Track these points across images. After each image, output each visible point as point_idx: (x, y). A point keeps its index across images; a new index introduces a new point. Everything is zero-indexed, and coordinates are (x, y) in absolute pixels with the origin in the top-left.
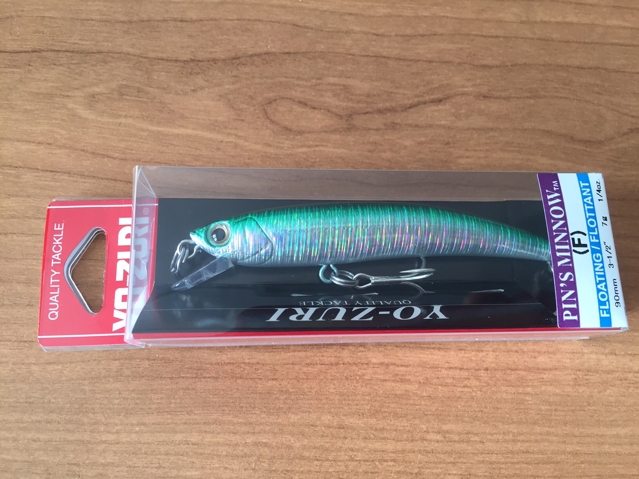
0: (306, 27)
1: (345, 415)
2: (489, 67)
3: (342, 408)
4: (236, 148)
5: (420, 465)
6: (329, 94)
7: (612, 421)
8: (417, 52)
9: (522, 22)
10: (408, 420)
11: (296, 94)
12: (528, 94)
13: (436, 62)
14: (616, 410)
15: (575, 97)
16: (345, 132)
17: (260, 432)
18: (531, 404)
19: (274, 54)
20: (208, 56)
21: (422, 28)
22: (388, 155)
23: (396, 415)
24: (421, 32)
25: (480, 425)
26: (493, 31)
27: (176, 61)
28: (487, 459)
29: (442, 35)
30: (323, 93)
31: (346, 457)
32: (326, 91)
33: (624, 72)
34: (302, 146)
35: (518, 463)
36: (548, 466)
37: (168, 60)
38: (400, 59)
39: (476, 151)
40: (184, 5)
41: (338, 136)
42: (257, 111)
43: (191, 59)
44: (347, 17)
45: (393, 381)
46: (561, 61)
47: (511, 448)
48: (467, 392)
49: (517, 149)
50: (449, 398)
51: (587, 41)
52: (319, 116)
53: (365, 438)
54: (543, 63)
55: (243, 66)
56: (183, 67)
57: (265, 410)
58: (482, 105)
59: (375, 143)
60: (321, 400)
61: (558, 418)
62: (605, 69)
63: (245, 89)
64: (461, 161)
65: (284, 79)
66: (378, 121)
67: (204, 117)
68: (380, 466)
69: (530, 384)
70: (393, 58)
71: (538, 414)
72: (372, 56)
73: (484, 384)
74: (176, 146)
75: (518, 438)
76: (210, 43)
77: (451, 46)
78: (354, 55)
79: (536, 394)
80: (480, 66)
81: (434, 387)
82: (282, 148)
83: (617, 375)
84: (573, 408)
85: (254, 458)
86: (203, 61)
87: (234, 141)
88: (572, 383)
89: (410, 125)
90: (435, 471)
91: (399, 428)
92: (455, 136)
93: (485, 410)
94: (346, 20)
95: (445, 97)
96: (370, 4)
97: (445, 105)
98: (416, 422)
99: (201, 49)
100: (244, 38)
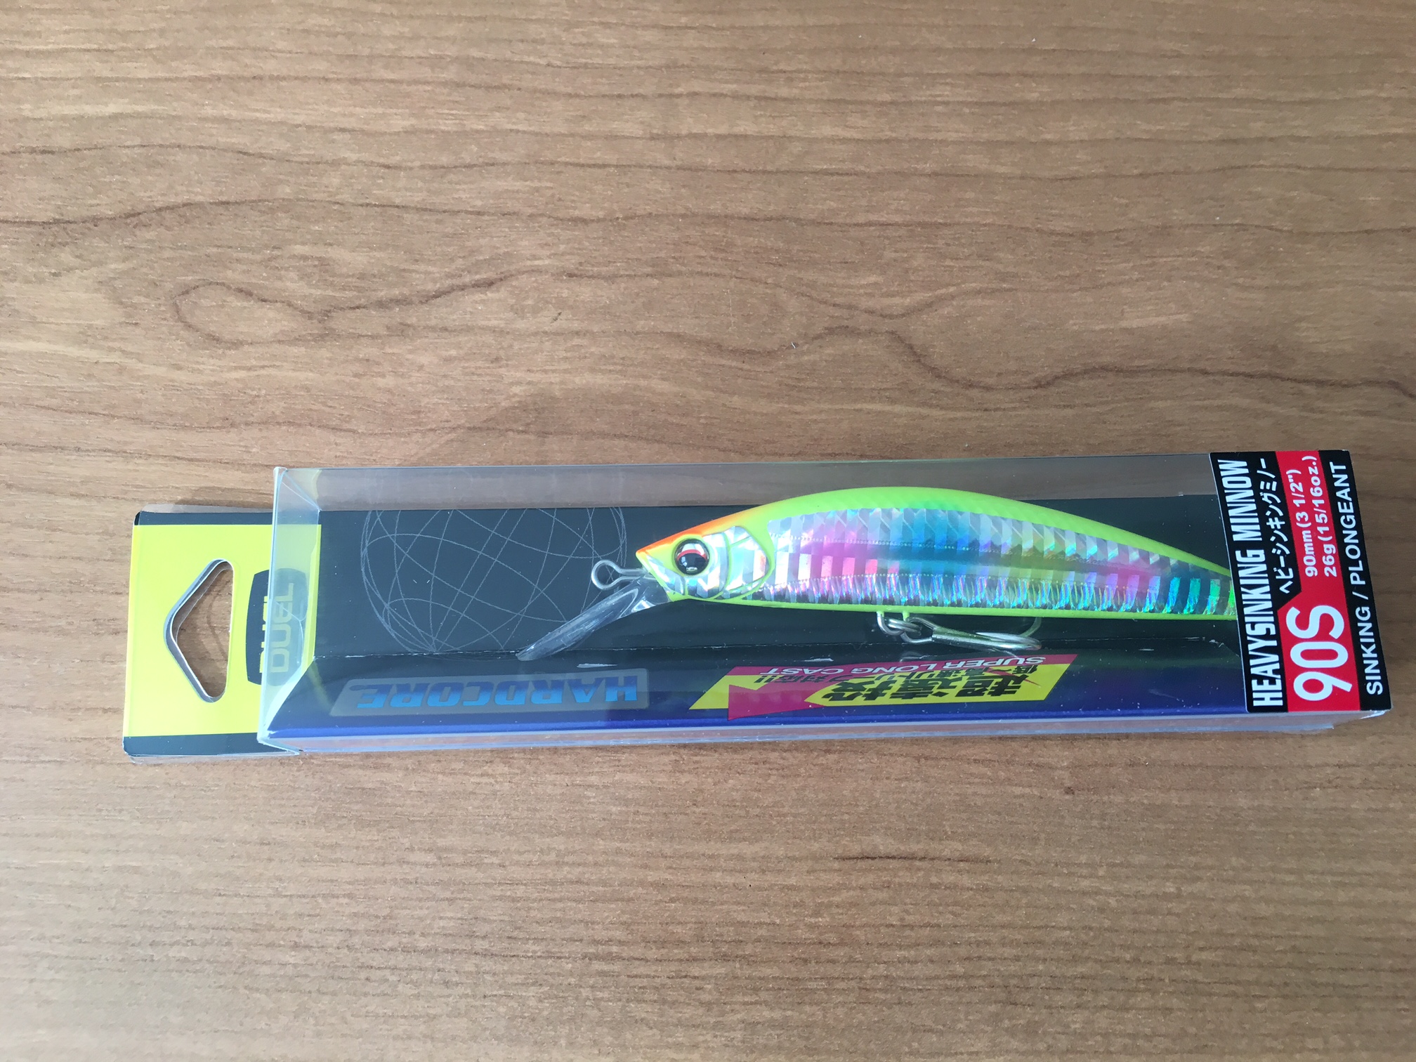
0: (261, 156)
1: (272, 823)
2: (584, 221)
3: (269, 811)
4: (121, 373)
5: (393, 904)
6: (293, 275)
7: (731, 832)
8: (456, 196)
9: (653, 138)
10: (379, 831)
11: (233, 275)
12: (649, 270)
13: (489, 214)
14: (743, 813)
15: (734, 273)
16: (315, 340)
17: (127, 851)
18: (594, 803)
19: (200, 205)
20: (85, 213)
21: (470, 153)
22: (389, 381)
23: (361, 823)
24: (468, 161)
25: (503, 837)
26: (599, 154)
27: (29, 223)
28: (509, 893)
29: (504, 164)
30: (283, 272)
31: (270, 891)
32: (287, 269)
33: (831, 224)
34: (236, 368)
35: (560, 900)
36: (613, 906)
37: (15, 222)
38: (426, 210)
39: (546, 372)
40: (51, 124)
41: (303, 349)
42: (163, 308)
43: (54, 219)
44: (337, 136)
45: (361, 767)
46: (716, 208)
47: (550, 876)
48: (486, 784)
49: (619, 368)
50: (454, 793)
51: (769, 168)
52: (271, 314)
53: (305, 860)
54: (683, 212)
55: (144, 229)
56: (40, 234)
57: (138, 814)
58: (565, 290)
59: (368, 360)
60: (235, 798)
61: (639, 826)
62: (797, 220)
63: (145, 270)
64: (516, 390)
65: (215, 250)
66: (376, 321)
67: (69, 321)
68: (324, 906)
69: (596, 770)
70: (413, 208)
71: (604, 819)
72: (375, 205)
73: (517, 771)
74: (18, 372)
75: (566, 859)
76: (91, 189)
77: (518, 185)
78: (342, 204)
79: (605, 787)
80: (569, 220)
81: (429, 775)
82: (200, 372)
83: (750, 754)
84: (665, 810)
85: (116, 891)
86: (75, 222)
87: (118, 361)
88: (669, 768)
89: (433, 329)
90: (418, 913)
91: (363, 843)
92: (511, 346)
93: (515, 814)
94: (333, 141)
95: (499, 276)
96: (380, 110)
97: (498, 291)
98: (393, 834)
99: (73, 201)
100: (150, 178)
